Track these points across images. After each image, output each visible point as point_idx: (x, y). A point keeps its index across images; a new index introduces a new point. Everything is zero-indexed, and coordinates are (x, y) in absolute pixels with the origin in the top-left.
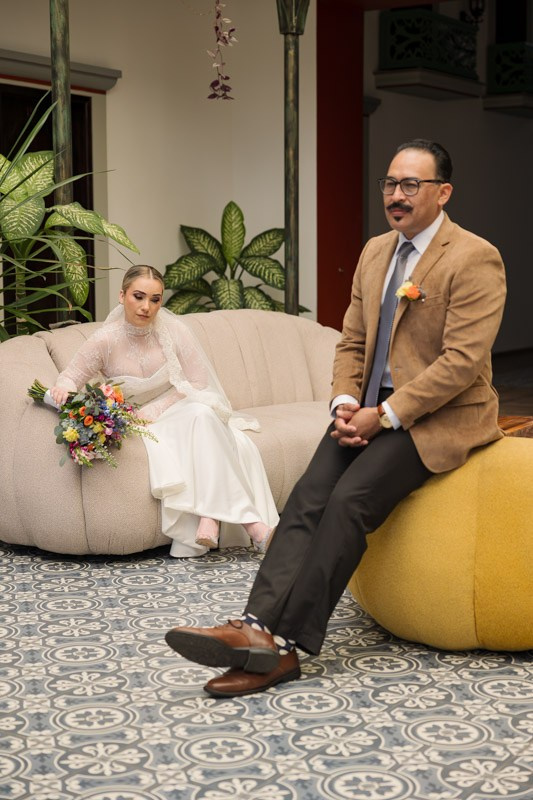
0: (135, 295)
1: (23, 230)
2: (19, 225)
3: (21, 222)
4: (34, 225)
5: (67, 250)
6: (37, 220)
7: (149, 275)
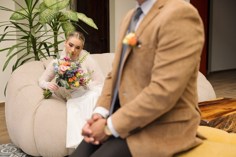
0: (69, 44)
1: (47, 19)
2: (46, 18)
3: (47, 16)
4: (52, 17)
5: (68, 28)
6: (54, 16)
7: (77, 37)
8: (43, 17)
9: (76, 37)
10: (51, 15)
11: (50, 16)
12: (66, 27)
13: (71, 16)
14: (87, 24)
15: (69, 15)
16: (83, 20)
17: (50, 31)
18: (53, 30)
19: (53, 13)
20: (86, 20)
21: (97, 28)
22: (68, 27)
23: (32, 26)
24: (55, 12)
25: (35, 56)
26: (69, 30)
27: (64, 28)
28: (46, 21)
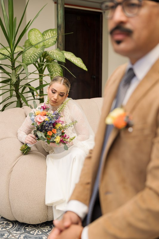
0: (52, 90)
1: (31, 60)
2: (30, 58)
3: (31, 57)
4: (36, 58)
5: (54, 69)
6: (38, 56)
7: (61, 82)
8: (27, 57)
9: (59, 82)
10: (35, 55)
11: (34, 57)
12: (52, 68)
13: (58, 56)
14: (75, 64)
15: (56, 55)
16: (71, 60)
17: (33, 73)
18: (39, 71)
19: (38, 52)
20: (74, 61)
21: (86, 69)
22: (55, 68)
23: (14, 67)
24: (40, 52)
25: (17, 100)
26: (55, 71)
27: (50, 69)
28: (30, 62)
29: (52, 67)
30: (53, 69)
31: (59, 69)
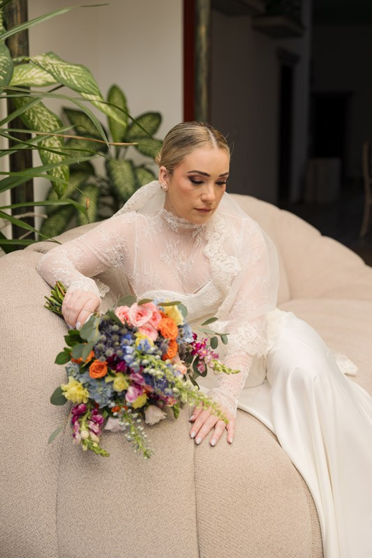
5: (39, 119)
6: (5, 72)
7: (211, 143)
9: (207, 144)
12: (34, 118)
15: (65, 74)
22: (40, 116)
26: (43, 126)
29: (31, 114)
30: (36, 119)
31: (54, 121)
